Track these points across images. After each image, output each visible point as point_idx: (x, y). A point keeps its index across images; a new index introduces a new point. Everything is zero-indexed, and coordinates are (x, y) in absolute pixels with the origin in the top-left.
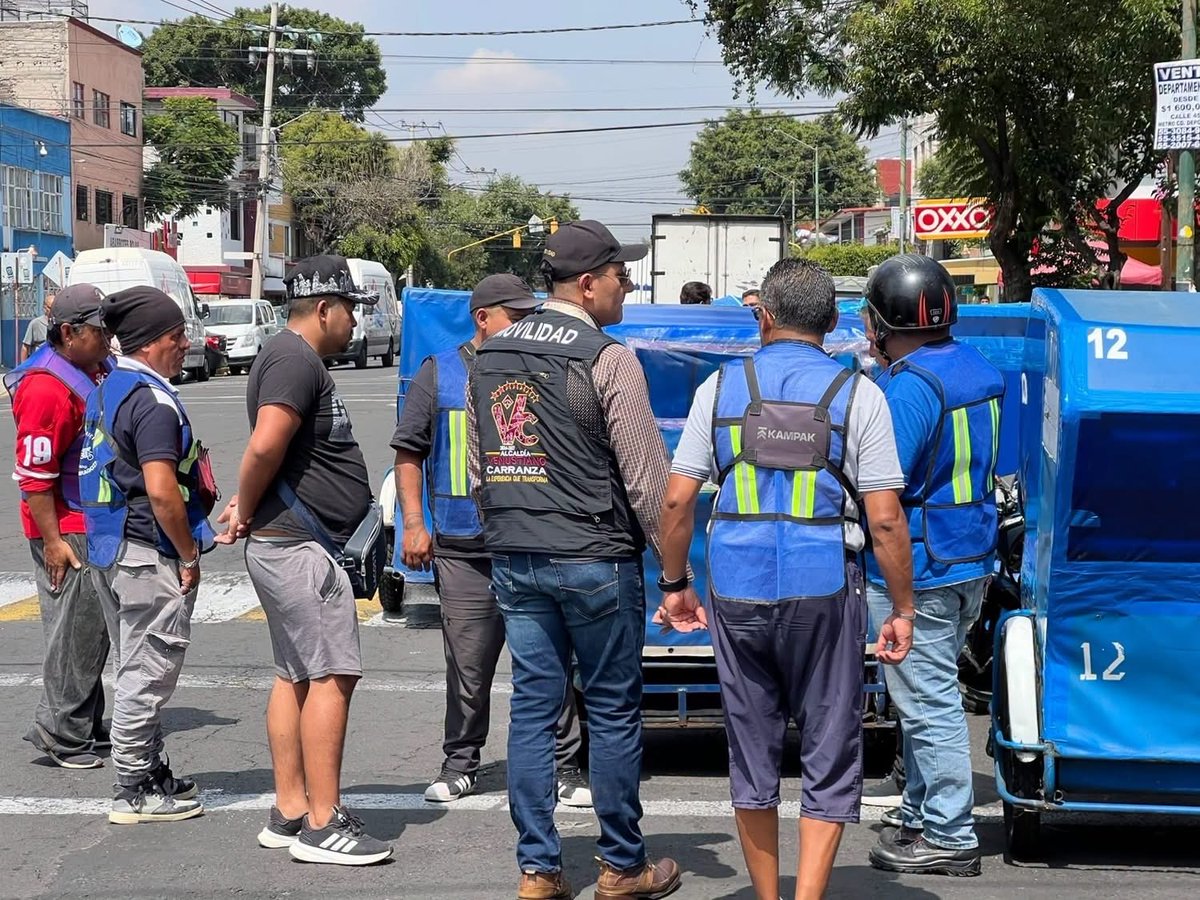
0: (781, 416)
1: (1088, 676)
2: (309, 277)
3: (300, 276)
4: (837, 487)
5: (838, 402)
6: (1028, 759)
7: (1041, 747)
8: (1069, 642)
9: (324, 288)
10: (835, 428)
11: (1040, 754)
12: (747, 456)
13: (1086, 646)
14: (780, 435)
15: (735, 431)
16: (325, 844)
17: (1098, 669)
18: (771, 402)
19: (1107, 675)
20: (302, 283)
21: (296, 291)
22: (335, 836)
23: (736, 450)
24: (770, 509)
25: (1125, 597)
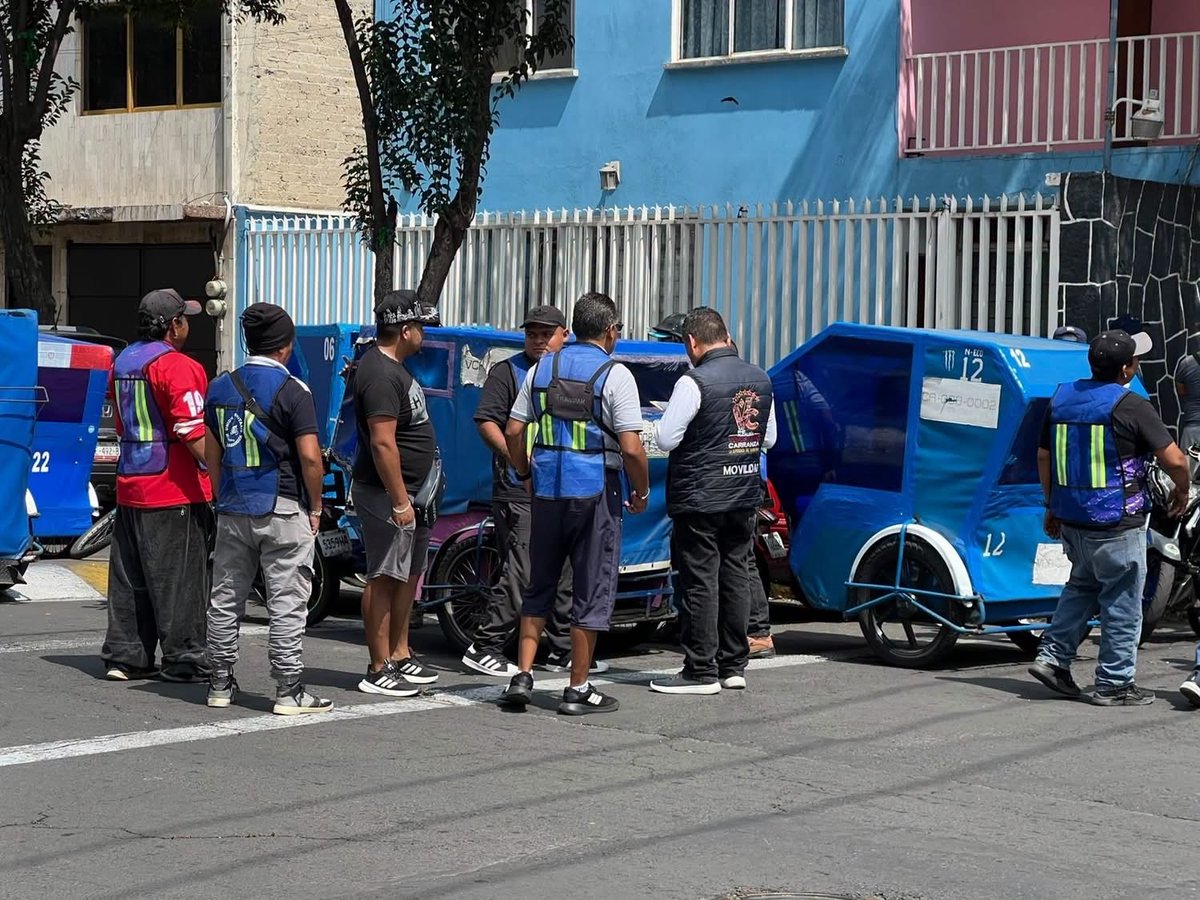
0: (567, 388)
1: (987, 554)
2: (394, 311)
3: (388, 310)
4: (599, 432)
5: (599, 382)
6: (970, 605)
7: (975, 597)
8: (981, 533)
9: (405, 317)
10: (596, 397)
11: (975, 602)
12: (549, 411)
13: (990, 536)
14: (566, 400)
15: (542, 395)
16: (378, 683)
17: (991, 551)
18: (563, 379)
19: (995, 553)
20: (390, 316)
21: (386, 320)
22: (384, 678)
23: (543, 408)
24: (557, 444)
25: (1010, 506)
